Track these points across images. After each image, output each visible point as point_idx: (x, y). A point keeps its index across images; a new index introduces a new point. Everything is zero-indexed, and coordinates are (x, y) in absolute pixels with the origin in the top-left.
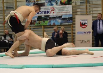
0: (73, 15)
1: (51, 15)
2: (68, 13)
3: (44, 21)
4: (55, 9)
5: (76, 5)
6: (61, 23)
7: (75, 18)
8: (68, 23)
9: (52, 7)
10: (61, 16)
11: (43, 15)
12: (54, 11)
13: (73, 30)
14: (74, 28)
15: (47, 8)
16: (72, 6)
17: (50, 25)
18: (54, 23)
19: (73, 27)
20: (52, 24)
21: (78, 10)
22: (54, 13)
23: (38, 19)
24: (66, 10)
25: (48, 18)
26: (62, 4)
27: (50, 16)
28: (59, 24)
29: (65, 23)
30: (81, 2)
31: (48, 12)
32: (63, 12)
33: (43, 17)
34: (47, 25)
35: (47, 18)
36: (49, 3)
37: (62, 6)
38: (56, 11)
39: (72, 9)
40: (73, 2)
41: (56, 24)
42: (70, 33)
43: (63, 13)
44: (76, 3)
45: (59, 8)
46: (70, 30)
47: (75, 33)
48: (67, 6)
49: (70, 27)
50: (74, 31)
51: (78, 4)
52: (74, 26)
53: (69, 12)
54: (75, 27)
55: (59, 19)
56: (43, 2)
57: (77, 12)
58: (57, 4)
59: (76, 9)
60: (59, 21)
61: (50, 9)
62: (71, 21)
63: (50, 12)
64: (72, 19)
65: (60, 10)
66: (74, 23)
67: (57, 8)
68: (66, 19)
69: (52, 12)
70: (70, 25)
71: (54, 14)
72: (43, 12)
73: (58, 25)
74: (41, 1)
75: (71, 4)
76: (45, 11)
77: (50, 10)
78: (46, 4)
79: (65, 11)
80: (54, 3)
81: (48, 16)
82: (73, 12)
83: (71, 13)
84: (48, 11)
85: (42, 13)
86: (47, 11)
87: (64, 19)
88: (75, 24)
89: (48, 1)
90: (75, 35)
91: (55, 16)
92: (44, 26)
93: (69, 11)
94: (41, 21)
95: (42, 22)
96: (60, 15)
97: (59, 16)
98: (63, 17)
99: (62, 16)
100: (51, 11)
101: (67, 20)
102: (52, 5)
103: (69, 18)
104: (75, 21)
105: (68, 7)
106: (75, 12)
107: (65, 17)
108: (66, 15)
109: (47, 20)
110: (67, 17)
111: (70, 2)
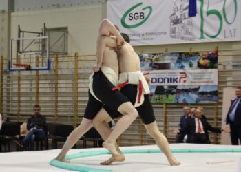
0: (219, 87)
1: (180, 85)
2: (210, 84)
3: (167, 96)
4: (188, 75)
5: (225, 69)
6: (197, 101)
7: (222, 93)
8: (209, 100)
9: (182, 71)
10: (197, 87)
11: (166, 85)
12: (185, 79)
13: (217, 114)
14: (220, 111)
15: (174, 73)
16: (219, 72)
17: (178, 103)
18: (184, 100)
19: (218, 109)
20: (181, 101)
21: (228, 79)
22: (185, 81)
23: (156, 91)
24: (208, 77)
25: (175, 91)
26: (200, 66)
27: (178, 88)
28: (194, 102)
29: (204, 100)
30: (234, 66)
31: (175, 80)
32: (202, 80)
33: (165, 87)
34: (173, 102)
35: (172, 90)
36: (178, 64)
37: (200, 71)
38: (190, 78)
39: (219, 77)
40: (220, 64)
41: (189, 101)
42: (213, 119)
43: (201, 82)
44: (224, 66)
45: (194, 73)
46: (213, 114)
47: (221, 120)
48: (210, 70)
49: (212, 108)
50: (219, 116)
51: (229, 68)
52: (219, 106)
53: (212, 82)
54: (221, 108)
55: (194, 93)
56: (166, 61)
57: (225, 82)
58: (191, 66)
59: (225, 77)
60: (194, 97)
61: (179, 74)
62: (215, 98)
63: (178, 80)
64: (216, 94)
65: (196, 77)
66: (220, 101)
67: (191, 74)
68: (206, 93)
69: (182, 80)
70: (213, 104)
71: (185, 84)
72: (166, 80)
73: (192, 104)
74: (163, 60)
75: (216, 68)
76: (169, 77)
77: (179, 77)
78: (172, 65)
79: (205, 80)
80: (186, 65)
81: (175, 87)
82: (219, 82)
83: (216, 83)
84: (175, 78)
85: (164, 81)
86: (172, 77)
87: (202, 93)
88: (221, 103)
89: (175, 61)
90: (221, 123)
91: (187, 88)
92: (167, 104)
93: (211, 80)
94: (161, 96)
95: (164, 96)
96: (195, 85)
97: (193, 87)
98: (200, 90)
99: (199, 87)
100: (181, 78)
101: (209, 95)
102: (182, 67)
103: (211, 93)
104: (222, 98)
105: (211, 73)
106: (222, 83)
107: (204, 91)
108: (207, 86)
109: (173, 93)
110: (208, 90)
111: (216, 65)
